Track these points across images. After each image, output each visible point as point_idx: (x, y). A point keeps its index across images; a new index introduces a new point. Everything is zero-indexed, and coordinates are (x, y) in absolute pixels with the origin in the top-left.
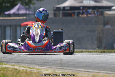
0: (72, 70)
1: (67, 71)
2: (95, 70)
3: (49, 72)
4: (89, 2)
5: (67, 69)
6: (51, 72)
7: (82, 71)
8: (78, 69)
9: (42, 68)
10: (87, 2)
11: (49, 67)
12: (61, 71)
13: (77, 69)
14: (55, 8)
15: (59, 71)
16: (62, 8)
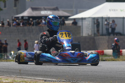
0: (31, 79)
1: (26, 80)
2: (53, 79)
3: (9, 81)
4: (47, 12)
5: (26, 78)
6: (11, 81)
7: (41, 80)
8: (37, 78)
9: (2, 77)
10: (45, 13)
11: (9, 76)
12: (21, 80)
13: (35, 78)
14: (13, 18)
15: (19, 80)
16: (20, 18)
